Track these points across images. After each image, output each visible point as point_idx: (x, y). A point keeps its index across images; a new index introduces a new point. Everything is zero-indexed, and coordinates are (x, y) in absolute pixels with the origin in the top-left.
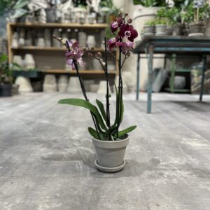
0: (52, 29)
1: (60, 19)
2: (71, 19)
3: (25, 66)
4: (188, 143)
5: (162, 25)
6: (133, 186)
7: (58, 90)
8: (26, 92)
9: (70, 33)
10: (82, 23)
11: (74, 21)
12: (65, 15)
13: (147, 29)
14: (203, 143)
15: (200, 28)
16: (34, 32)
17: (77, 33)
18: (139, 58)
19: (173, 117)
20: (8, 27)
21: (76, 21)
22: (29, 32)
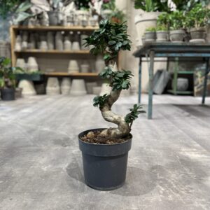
0: (55, 32)
1: (62, 21)
2: (73, 22)
3: (28, 69)
4: (187, 154)
5: (163, 31)
6: (128, 203)
7: (61, 93)
8: (29, 95)
9: (73, 35)
10: (84, 26)
11: (76, 24)
12: (68, 17)
13: (148, 36)
14: (202, 153)
15: (201, 34)
16: (36, 35)
17: (80, 35)
18: (141, 61)
19: (174, 123)
20: (11, 30)
21: (79, 24)
22: (32, 35)
